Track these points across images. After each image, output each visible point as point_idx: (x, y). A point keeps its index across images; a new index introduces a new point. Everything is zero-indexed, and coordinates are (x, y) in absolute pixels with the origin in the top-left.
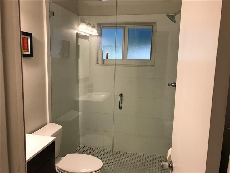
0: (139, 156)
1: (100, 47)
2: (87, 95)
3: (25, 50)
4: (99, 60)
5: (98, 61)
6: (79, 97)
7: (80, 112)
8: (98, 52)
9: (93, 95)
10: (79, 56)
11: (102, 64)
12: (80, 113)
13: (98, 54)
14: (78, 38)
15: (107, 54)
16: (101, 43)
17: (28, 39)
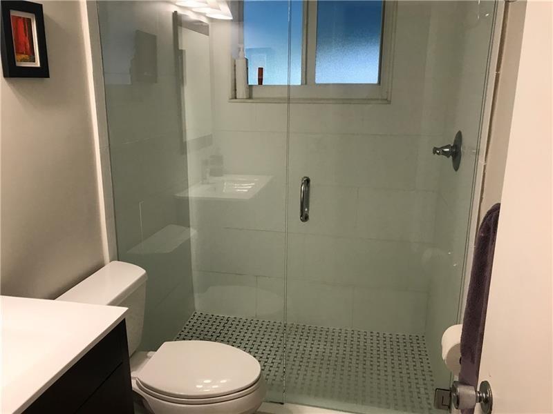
0: (349, 335)
1: (240, 51)
2: (208, 183)
3: (23, 56)
4: (237, 89)
5: (235, 90)
6: (188, 188)
7: (191, 229)
8: (235, 66)
9: (225, 184)
10: (183, 78)
11: (247, 99)
12: (193, 232)
13: (235, 70)
14: (179, 27)
15: (261, 70)
16: (241, 41)
17: (29, 21)
